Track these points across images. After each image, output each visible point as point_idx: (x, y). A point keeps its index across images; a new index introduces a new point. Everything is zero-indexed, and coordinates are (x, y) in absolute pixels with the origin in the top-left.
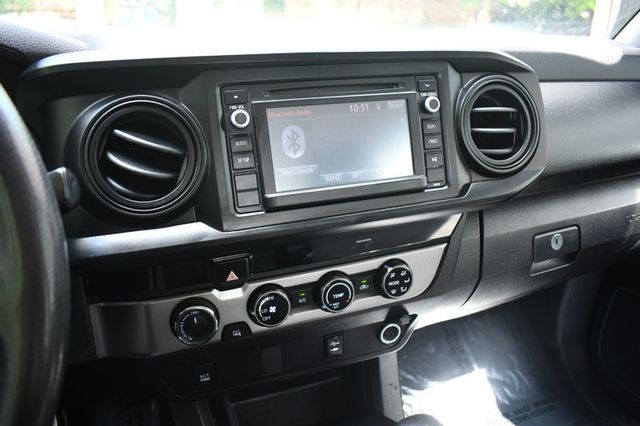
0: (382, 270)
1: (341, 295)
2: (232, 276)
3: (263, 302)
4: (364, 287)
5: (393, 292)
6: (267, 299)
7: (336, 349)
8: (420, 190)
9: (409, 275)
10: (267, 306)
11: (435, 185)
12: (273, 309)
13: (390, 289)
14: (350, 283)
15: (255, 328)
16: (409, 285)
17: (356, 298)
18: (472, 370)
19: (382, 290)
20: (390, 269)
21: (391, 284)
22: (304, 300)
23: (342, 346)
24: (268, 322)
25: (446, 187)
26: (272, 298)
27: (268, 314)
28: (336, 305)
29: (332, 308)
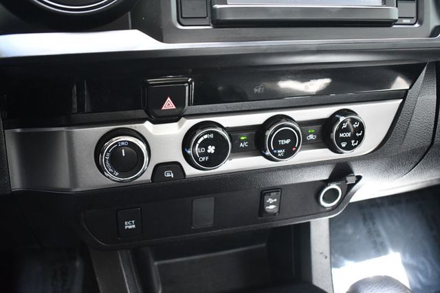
0: (333, 119)
1: (288, 141)
2: (169, 105)
3: (202, 139)
4: (311, 137)
5: (344, 145)
6: (206, 137)
7: (272, 207)
8: (388, 23)
9: (361, 128)
10: (205, 144)
11: (405, 21)
12: (211, 149)
13: (340, 140)
14: (298, 129)
15: (190, 171)
16: (360, 139)
17: (301, 149)
18: (385, 252)
19: (332, 141)
20: (342, 119)
21: (342, 135)
22: (245, 144)
23: (279, 204)
24: (204, 163)
25: (417, 25)
26: (212, 136)
27: (206, 154)
28: (281, 152)
29: (276, 155)
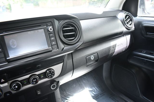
0: (46, 71)
1: (35, 80)
2: (3, 80)
3: (13, 85)
4: (42, 77)
5: (50, 77)
6: (14, 84)
7: (39, 93)
8: (51, 51)
9: (53, 72)
10: (14, 86)
11: (55, 49)
13: (49, 76)
14: (38, 77)
15: (13, 92)
16: (54, 75)
17: (40, 80)
19: (47, 77)
20: (48, 72)
21: (49, 75)
22: (26, 83)
23: (41, 92)
24: (15, 90)
25: (58, 49)
26: (16, 84)
27: (15, 88)
28: (34, 83)
29: (33, 84)
